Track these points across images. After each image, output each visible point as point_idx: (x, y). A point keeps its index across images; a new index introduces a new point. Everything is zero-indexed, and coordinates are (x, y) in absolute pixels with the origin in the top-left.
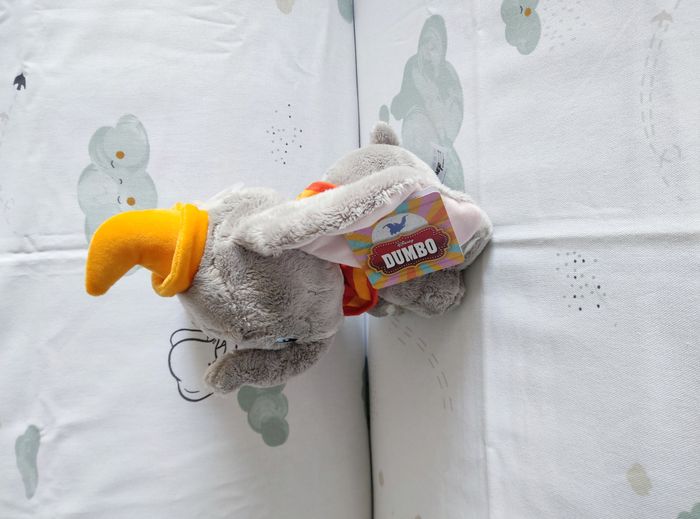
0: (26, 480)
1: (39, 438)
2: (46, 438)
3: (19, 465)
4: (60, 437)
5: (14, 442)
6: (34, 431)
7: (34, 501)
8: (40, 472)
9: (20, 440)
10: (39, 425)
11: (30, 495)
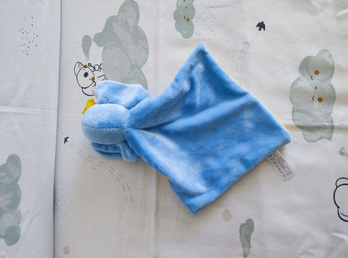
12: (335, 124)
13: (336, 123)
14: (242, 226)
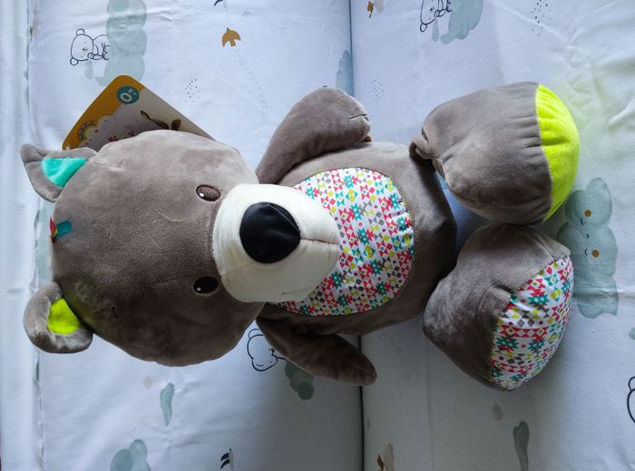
0: (165, 415)
1: (173, 390)
2: (177, 391)
3: (162, 406)
4: (186, 390)
5: (159, 393)
6: (171, 386)
7: (169, 427)
8: (173, 411)
9: (163, 391)
10: (174, 383)
11: (167, 424)
12: (619, 291)
13: (621, 288)
14: (516, 430)
